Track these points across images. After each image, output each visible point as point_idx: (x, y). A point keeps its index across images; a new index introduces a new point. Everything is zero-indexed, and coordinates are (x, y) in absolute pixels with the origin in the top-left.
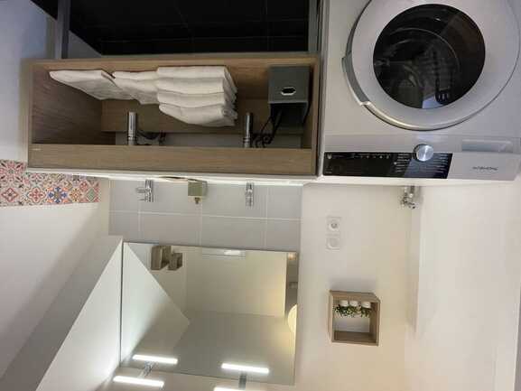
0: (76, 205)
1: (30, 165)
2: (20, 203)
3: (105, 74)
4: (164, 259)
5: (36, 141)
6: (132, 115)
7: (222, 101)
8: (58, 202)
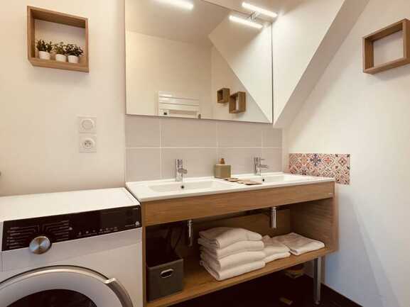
0: (304, 153)
1: (333, 182)
2: (337, 156)
3: (295, 254)
4: (234, 99)
5: (331, 199)
6: (274, 226)
7: (219, 252)
8: (315, 155)
